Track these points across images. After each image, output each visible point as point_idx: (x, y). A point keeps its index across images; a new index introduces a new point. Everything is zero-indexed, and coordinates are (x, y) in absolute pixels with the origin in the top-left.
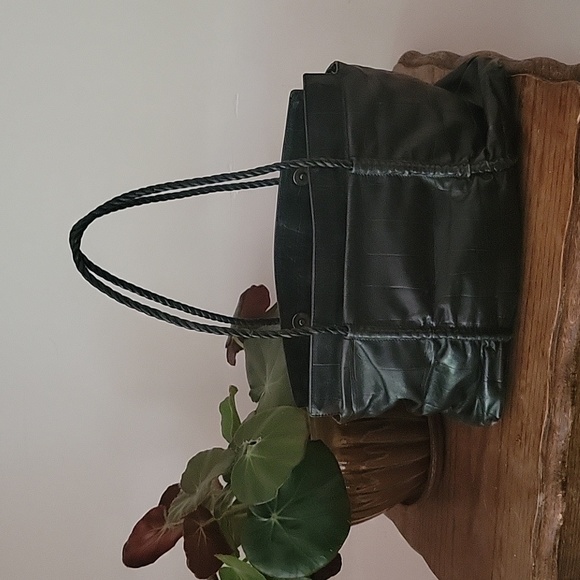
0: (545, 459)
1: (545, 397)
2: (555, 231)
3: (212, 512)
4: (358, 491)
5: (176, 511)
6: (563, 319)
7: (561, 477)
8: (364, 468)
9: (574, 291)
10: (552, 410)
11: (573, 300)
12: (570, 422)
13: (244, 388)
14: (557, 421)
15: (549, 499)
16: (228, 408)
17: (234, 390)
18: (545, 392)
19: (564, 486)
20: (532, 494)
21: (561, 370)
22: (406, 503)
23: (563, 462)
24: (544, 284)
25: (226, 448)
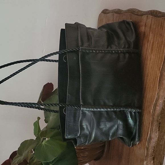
0: (147, 149)
1: (149, 127)
2: (156, 69)
3: (28, 162)
4: (80, 156)
5: (15, 161)
6: (157, 100)
7: (153, 155)
8: (83, 148)
9: (162, 90)
10: (151, 132)
11: (161, 94)
12: (157, 136)
13: (43, 118)
14: (153, 136)
15: (148, 163)
16: (36, 125)
17: (39, 118)
18: (149, 126)
19: (154, 159)
20: (142, 161)
21: (156, 118)
22: (96, 160)
23: (154, 151)
24: (151, 88)
25: (35, 139)
